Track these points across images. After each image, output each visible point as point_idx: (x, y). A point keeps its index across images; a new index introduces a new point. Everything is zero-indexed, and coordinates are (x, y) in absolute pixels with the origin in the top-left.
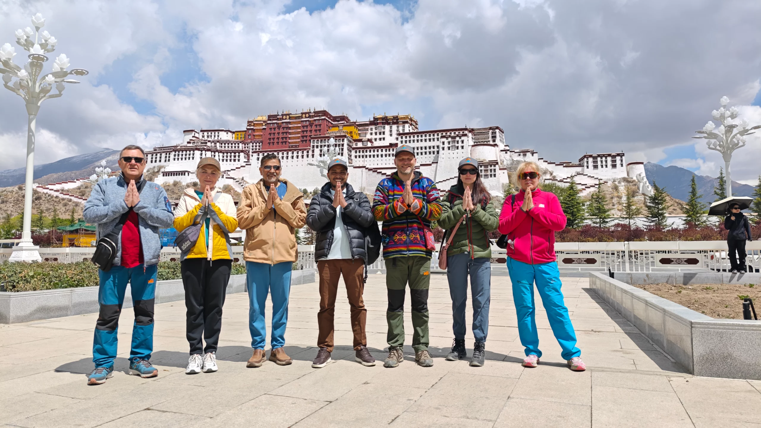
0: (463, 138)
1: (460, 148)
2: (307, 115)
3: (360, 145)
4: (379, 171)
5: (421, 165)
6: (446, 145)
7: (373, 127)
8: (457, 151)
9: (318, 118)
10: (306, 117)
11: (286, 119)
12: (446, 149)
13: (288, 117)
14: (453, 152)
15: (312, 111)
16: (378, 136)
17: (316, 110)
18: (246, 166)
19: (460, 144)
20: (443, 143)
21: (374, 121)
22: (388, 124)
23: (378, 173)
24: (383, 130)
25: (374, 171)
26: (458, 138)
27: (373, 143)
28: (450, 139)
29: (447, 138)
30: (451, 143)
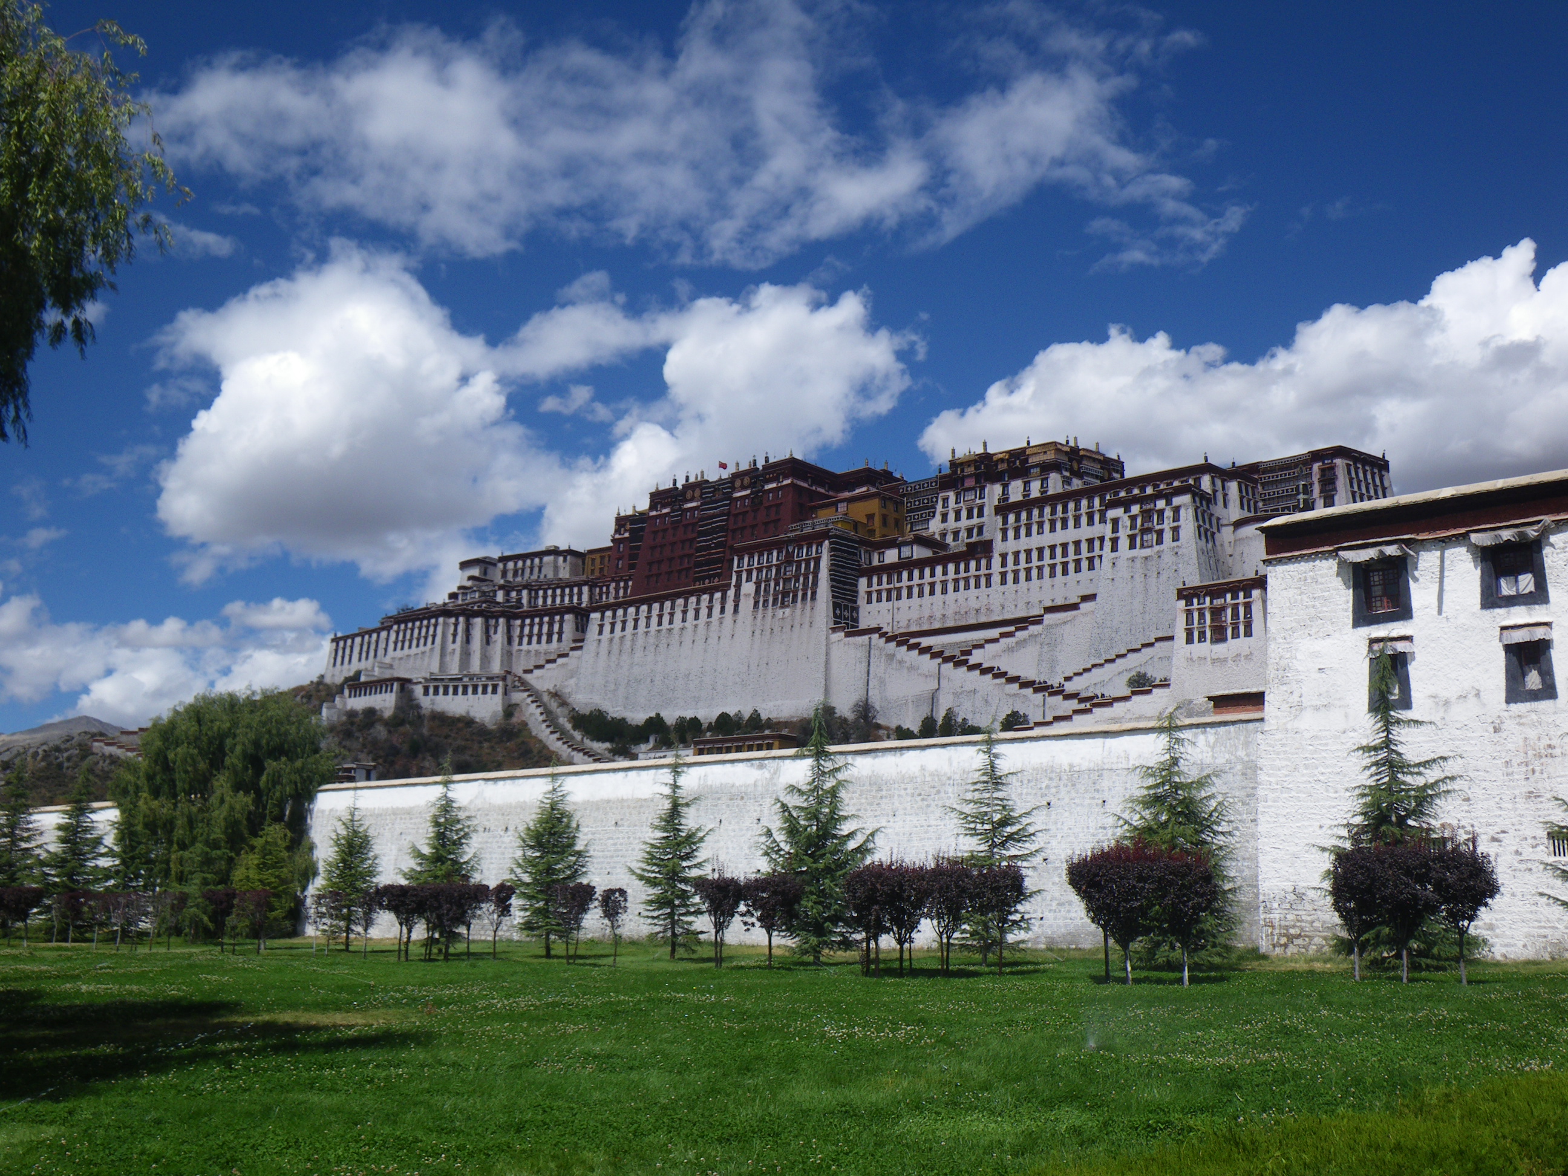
0: (1177, 501)
1: (1168, 536)
2: (747, 480)
3: (891, 556)
4: (913, 641)
5: (1049, 610)
6: (1123, 534)
7: (952, 495)
8: (1157, 548)
9: (774, 485)
10: (743, 488)
11: (692, 500)
12: (1123, 543)
13: (697, 493)
14: (1147, 552)
15: (760, 464)
16: (964, 523)
17: (771, 461)
18: (571, 653)
19: (1167, 525)
20: (1115, 522)
21: (954, 472)
22: (995, 476)
23: (911, 647)
24: (978, 501)
25: (899, 644)
26: (1161, 504)
27: (944, 546)
28: (1135, 509)
29: (1126, 504)
30: (1139, 521)
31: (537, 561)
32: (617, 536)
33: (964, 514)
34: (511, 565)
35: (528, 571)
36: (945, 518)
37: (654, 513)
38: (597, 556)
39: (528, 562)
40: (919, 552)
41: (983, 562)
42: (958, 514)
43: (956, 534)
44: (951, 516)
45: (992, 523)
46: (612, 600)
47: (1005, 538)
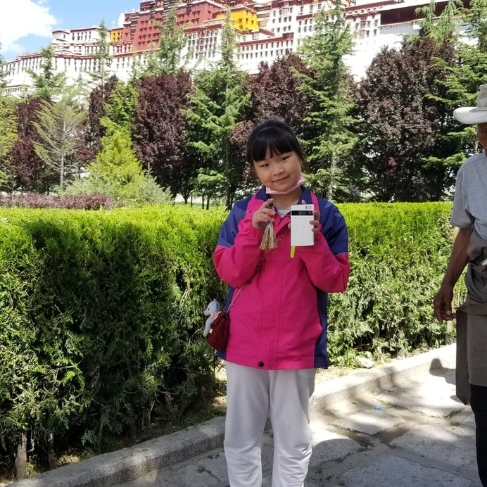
1: (371, 33)
3: (249, 39)
8: (367, 38)
11: (160, 6)
13: (162, 3)
14: (362, 41)
16: (283, 24)
19: (372, 28)
24: (289, 14)
26: (369, 18)
27: (272, 34)
28: (358, 20)
29: (354, 18)
30: (359, 27)
31: (88, 32)
32: (126, 23)
33: (283, 20)
34: (76, 34)
35: (84, 37)
36: (274, 21)
37: (142, 12)
38: (116, 32)
39: (84, 33)
40: (262, 37)
41: (289, 42)
42: (280, 20)
43: (279, 29)
44: (277, 21)
45: (294, 25)
46: (123, 53)
47: (300, 31)
